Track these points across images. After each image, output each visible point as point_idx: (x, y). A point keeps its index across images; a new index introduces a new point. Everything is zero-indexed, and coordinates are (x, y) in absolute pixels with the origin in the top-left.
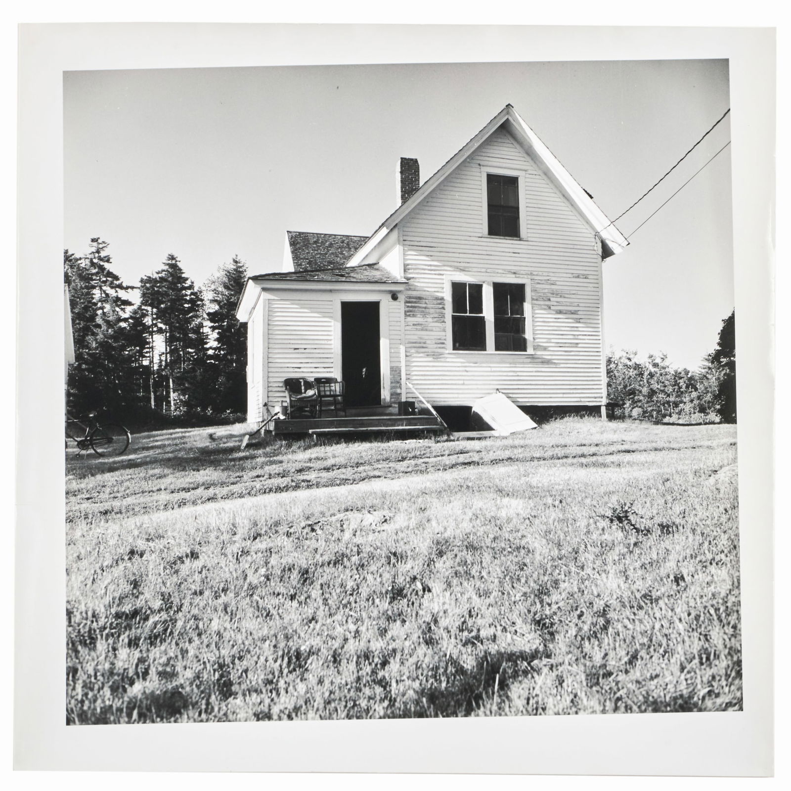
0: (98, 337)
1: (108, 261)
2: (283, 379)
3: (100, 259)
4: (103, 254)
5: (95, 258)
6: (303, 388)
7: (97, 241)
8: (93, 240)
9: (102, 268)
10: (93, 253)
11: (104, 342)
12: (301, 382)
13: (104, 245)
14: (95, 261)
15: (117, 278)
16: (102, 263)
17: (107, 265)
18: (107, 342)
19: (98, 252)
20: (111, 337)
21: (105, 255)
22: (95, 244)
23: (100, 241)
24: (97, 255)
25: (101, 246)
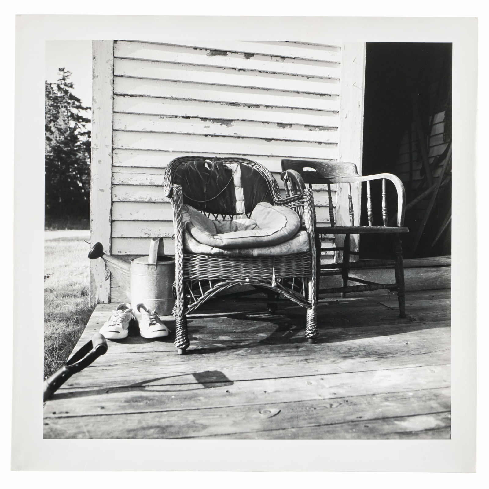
0: (52, 142)
1: (71, 86)
2: (166, 161)
3: (66, 85)
4: (68, 81)
5: (61, 84)
6: (239, 193)
7: (63, 70)
8: (60, 70)
9: (66, 92)
10: (61, 80)
11: (56, 146)
12: (229, 173)
13: (68, 74)
14: (62, 86)
15: (78, 100)
16: (67, 88)
17: (70, 90)
18: (59, 147)
19: (64, 79)
20: (62, 142)
21: (69, 82)
22: (62, 73)
23: (65, 70)
24: (63, 82)
25: (66, 75)
